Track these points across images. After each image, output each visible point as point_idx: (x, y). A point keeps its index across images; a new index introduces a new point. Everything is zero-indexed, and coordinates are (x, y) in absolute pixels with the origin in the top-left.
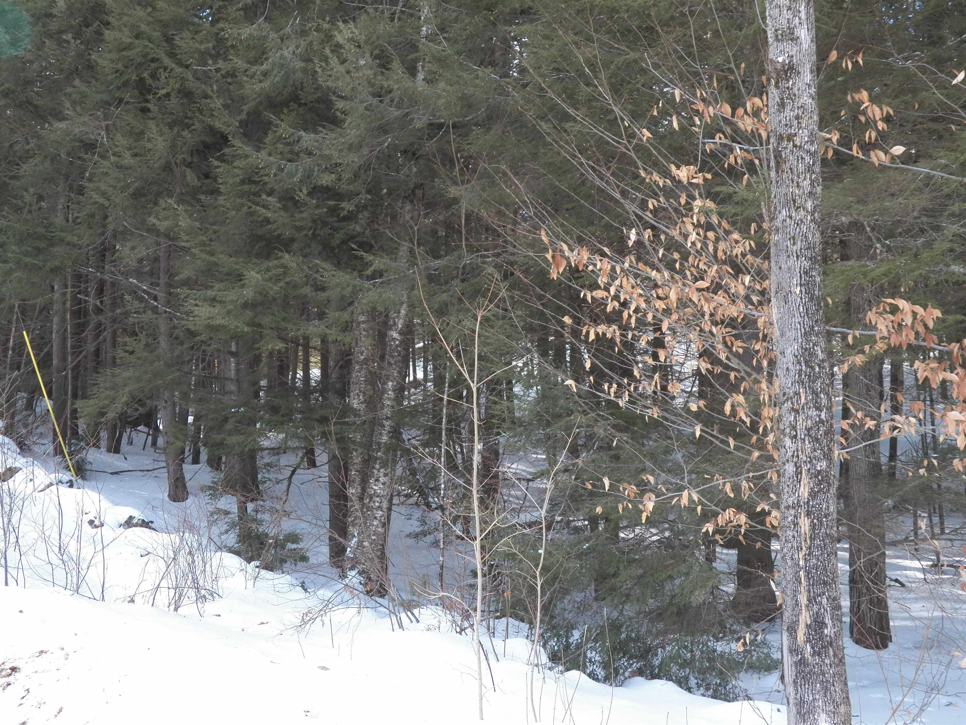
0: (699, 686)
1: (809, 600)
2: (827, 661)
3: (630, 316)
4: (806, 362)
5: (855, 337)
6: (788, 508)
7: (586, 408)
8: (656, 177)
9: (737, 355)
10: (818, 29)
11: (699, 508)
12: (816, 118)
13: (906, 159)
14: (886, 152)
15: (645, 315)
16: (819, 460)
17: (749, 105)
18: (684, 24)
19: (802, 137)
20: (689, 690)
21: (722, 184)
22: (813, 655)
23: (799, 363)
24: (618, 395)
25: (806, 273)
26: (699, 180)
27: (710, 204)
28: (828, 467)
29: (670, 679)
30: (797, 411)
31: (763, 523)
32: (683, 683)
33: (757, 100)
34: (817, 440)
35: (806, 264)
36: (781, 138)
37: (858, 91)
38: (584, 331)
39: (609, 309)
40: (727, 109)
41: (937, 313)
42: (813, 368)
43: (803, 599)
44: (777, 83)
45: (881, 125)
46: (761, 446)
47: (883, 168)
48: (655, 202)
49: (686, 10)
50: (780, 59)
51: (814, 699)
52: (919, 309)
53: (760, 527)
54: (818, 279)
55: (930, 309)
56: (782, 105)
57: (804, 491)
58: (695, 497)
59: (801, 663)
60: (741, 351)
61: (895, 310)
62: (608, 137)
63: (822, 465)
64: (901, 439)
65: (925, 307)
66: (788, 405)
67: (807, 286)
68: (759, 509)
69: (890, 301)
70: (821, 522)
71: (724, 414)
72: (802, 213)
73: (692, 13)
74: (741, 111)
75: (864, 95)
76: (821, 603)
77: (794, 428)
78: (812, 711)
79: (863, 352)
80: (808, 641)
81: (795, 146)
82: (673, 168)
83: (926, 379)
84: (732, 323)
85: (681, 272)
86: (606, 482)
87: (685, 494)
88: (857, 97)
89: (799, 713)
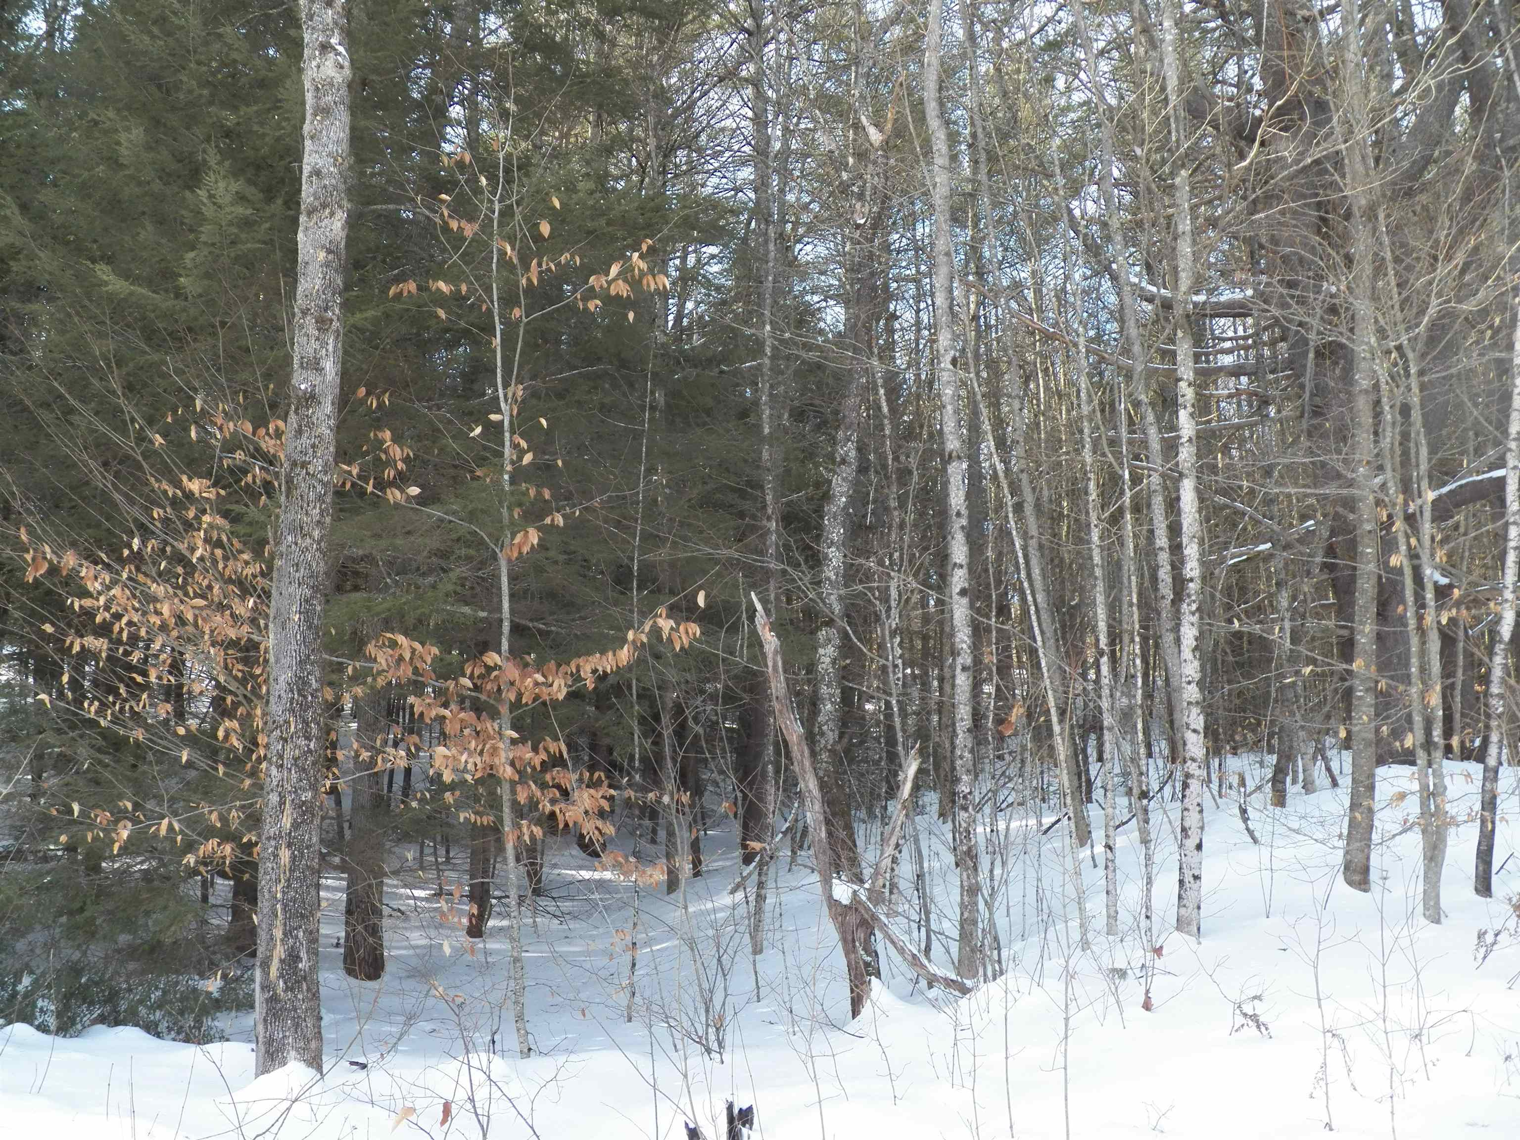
0: (169, 1029)
1: (285, 934)
2: (300, 996)
3: (121, 630)
4: (299, 691)
5: (355, 668)
6: (269, 839)
7: (63, 725)
8: (165, 486)
9: (236, 678)
10: (343, 363)
11: (179, 838)
12: (332, 449)
13: (421, 500)
14: (402, 491)
15: (139, 629)
16: (305, 790)
17: (272, 427)
18: (214, 334)
19: (317, 465)
20: (158, 1035)
21: (237, 502)
22: (285, 991)
23: (292, 691)
24: (100, 712)
25: (307, 601)
26: (211, 495)
27: (219, 521)
28: (313, 797)
29: (136, 1025)
30: (285, 740)
31: (250, 854)
32: (151, 1028)
33: (280, 423)
34: (304, 770)
35: (308, 592)
36: (294, 464)
37: (379, 428)
38: (68, 642)
39: (98, 619)
40: (249, 427)
41: (435, 650)
42: (305, 697)
43: (278, 933)
44: (297, 409)
45: (400, 465)
46: (254, 774)
47: (397, 506)
48: (161, 512)
49: (217, 321)
50: (303, 387)
51: (284, 1037)
52: (417, 645)
53: (246, 858)
54: (318, 608)
55: (427, 646)
56: (299, 432)
57: (287, 822)
58: (177, 826)
59: (273, 999)
60: (240, 675)
61: (394, 644)
62: (116, 437)
63: (307, 796)
64: (415, 770)
65: (423, 644)
66: (277, 733)
67: (307, 614)
68: (245, 840)
69: (389, 635)
70: (302, 853)
71: (217, 739)
72: (308, 541)
73: (223, 324)
74: (262, 431)
75: (387, 434)
76: (297, 937)
77: (281, 757)
78: (281, 1049)
79: (364, 683)
80: (281, 976)
81: (308, 473)
82: (185, 478)
83: (422, 714)
84: (233, 644)
85: (183, 588)
86: (76, 807)
87: (165, 822)
88: (380, 435)
89: (267, 1052)
